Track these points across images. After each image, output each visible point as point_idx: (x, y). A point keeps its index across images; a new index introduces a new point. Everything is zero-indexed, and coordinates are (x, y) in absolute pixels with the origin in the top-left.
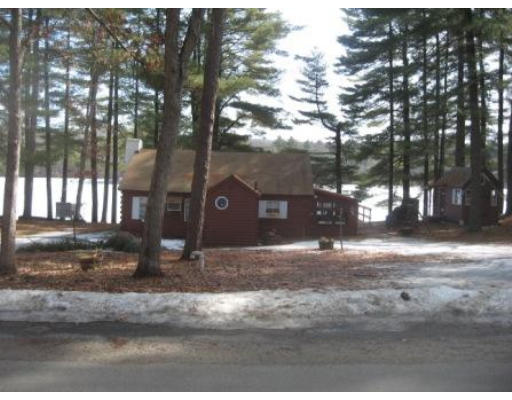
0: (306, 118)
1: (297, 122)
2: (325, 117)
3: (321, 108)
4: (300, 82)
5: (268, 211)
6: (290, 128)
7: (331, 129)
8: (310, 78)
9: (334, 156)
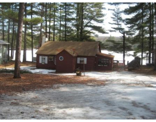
0: (114, 30)
1: (111, 31)
2: (120, 29)
3: (119, 26)
4: (112, 18)
5: (81, 61)
6: (108, 33)
7: (122, 33)
8: (116, 16)
9: (123, 42)
